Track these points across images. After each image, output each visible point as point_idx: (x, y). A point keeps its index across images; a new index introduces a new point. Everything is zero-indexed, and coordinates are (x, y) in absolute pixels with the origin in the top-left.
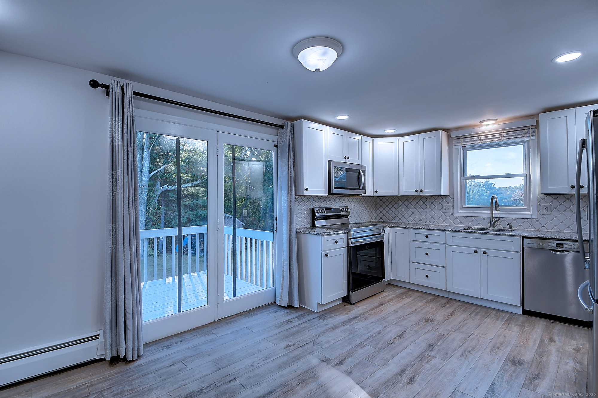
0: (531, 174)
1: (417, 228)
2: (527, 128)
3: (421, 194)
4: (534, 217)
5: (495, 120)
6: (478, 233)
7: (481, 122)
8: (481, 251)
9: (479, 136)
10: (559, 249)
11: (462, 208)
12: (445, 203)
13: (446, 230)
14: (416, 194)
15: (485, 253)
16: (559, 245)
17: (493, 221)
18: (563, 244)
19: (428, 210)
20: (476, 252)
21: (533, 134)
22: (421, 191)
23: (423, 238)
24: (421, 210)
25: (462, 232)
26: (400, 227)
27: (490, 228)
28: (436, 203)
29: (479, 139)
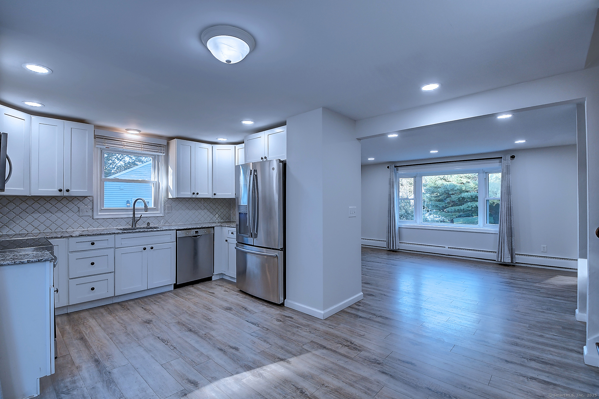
0: (159, 182)
1: (79, 236)
2: (160, 145)
4: (162, 215)
5: (140, 131)
6: (146, 231)
7: (127, 130)
8: (148, 247)
9: (122, 141)
10: (196, 235)
11: (102, 210)
12: (81, 206)
13: (115, 233)
14: (59, 194)
15: (152, 248)
16: (197, 232)
17: (135, 220)
20: (145, 249)
21: (164, 152)
22: (68, 191)
23: (88, 246)
25: (131, 232)
26: (52, 238)
27: (132, 227)
28: (70, 205)
29: (123, 144)
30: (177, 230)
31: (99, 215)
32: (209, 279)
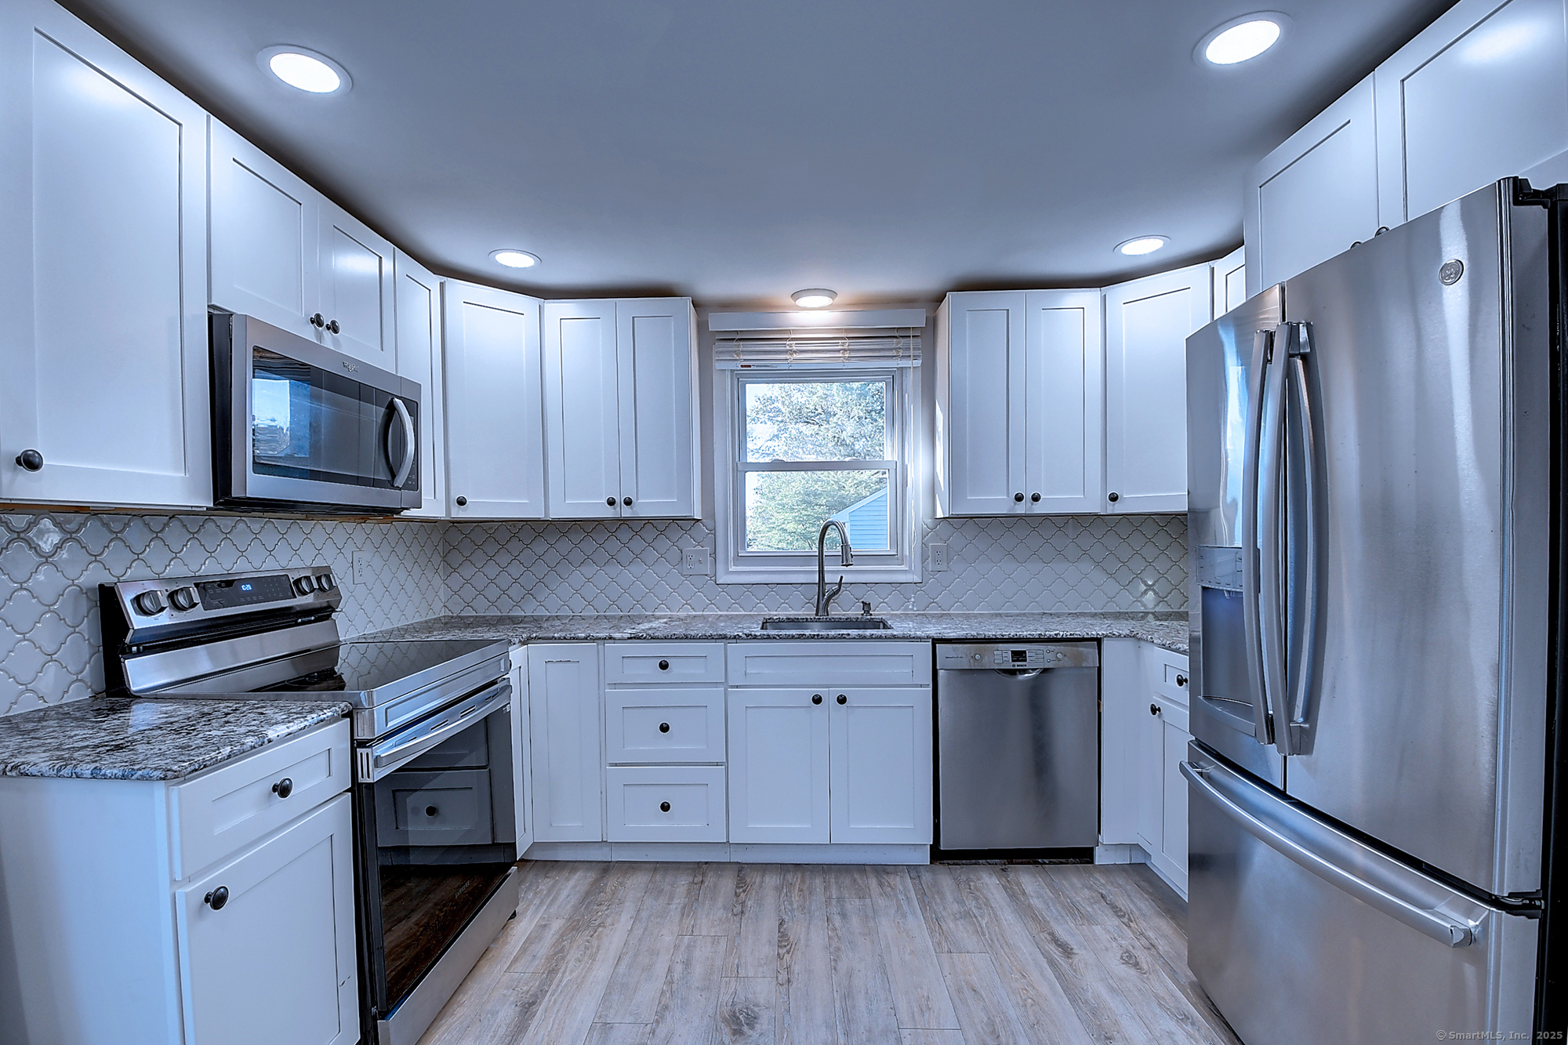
0: (906, 462)
1: (629, 638)
2: (901, 333)
3: (627, 512)
5: (832, 294)
6: (822, 638)
7: (796, 295)
8: (830, 699)
9: (786, 339)
10: (1018, 665)
11: (739, 559)
12: (690, 546)
13: (724, 637)
14: (609, 513)
15: (842, 700)
16: (1019, 656)
17: (825, 595)
18: (1025, 652)
19: (638, 568)
20: (817, 700)
21: (917, 353)
22: (628, 502)
23: (652, 671)
24: (614, 569)
25: (774, 638)
26: (565, 638)
27: (817, 615)
28: (663, 543)
29: (788, 348)
30: (935, 641)
31: (732, 573)
32: (1084, 856)
